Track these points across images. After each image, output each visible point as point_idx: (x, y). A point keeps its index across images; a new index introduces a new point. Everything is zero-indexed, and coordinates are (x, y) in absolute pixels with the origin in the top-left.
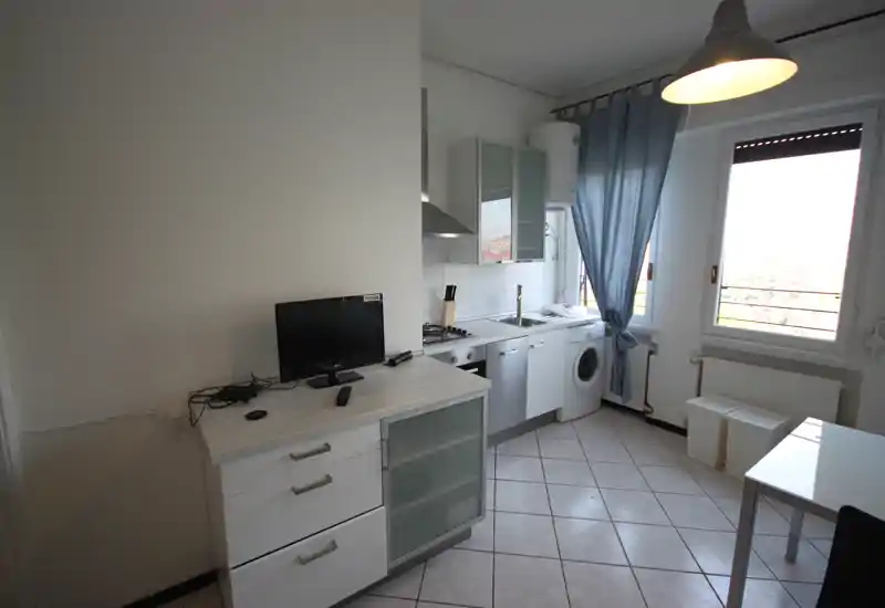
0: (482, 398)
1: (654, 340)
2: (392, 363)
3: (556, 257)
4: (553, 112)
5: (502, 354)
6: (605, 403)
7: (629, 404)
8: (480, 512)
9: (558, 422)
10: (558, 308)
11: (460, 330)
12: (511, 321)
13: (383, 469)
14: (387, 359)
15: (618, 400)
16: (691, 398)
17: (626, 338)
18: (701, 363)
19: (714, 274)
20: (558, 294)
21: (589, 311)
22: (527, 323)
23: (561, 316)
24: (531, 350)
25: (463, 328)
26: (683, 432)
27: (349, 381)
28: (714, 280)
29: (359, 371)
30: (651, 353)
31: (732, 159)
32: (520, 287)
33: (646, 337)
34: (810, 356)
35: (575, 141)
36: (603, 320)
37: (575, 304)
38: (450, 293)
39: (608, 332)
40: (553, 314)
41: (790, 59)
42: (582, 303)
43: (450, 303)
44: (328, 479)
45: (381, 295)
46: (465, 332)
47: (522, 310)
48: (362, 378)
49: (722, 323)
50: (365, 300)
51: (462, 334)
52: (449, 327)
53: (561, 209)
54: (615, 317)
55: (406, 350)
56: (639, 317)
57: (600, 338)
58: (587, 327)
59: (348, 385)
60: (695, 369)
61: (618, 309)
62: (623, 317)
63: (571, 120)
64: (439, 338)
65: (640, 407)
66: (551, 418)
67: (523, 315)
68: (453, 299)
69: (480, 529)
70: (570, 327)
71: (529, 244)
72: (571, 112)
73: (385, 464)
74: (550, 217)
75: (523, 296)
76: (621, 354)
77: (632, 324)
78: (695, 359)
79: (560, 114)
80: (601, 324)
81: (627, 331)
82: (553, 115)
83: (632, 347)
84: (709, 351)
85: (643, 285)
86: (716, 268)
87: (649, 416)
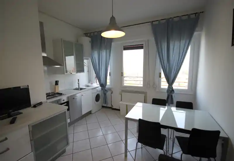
0: (65, 112)
1: (112, 90)
2: (35, 106)
3: (88, 71)
4: (84, 34)
5: (74, 98)
6: (103, 107)
7: (108, 106)
8: (68, 144)
9: (92, 114)
10: (90, 84)
11: (60, 93)
12: (76, 89)
13: (31, 140)
14: (32, 106)
15: (105, 105)
16: (120, 102)
17: (106, 90)
18: (121, 94)
19: (122, 74)
20: (90, 81)
21: (97, 85)
22: (81, 89)
23: (90, 86)
24: (82, 96)
25: (61, 93)
26: (119, 110)
27: (16, 115)
28: (122, 76)
29: (20, 111)
30: (112, 93)
31: (123, 50)
32: (78, 80)
33: (110, 89)
34: (139, 90)
35: (90, 42)
36: (100, 86)
37: (93, 83)
38: (57, 83)
39: (102, 89)
40: (88, 86)
41: (124, 32)
42: (96, 82)
43: (57, 86)
44: (8, 149)
45: (28, 86)
46: (62, 94)
47: (80, 86)
48: (22, 113)
49: (125, 85)
50: (21, 88)
51: (61, 94)
52: (57, 93)
53: (88, 59)
54: (103, 85)
55: (40, 102)
56: (108, 85)
57: (100, 91)
58: (97, 88)
59: (16, 116)
60: (120, 95)
61: (103, 83)
62: (105, 85)
63: (89, 37)
64: (53, 96)
65: (110, 106)
66: (90, 113)
67: (80, 87)
68: (58, 84)
69: (68, 148)
70: (92, 89)
71: (80, 68)
72: (89, 34)
73: (32, 139)
74: (85, 61)
75: (80, 82)
76: (105, 94)
77: (107, 87)
78: (120, 93)
79: (86, 35)
80: (100, 87)
81: (106, 89)
82: (85, 35)
83: (107, 92)
84: (123, 91)
85: (108, 77)
86: (122, 73)
87: (112, 108)
